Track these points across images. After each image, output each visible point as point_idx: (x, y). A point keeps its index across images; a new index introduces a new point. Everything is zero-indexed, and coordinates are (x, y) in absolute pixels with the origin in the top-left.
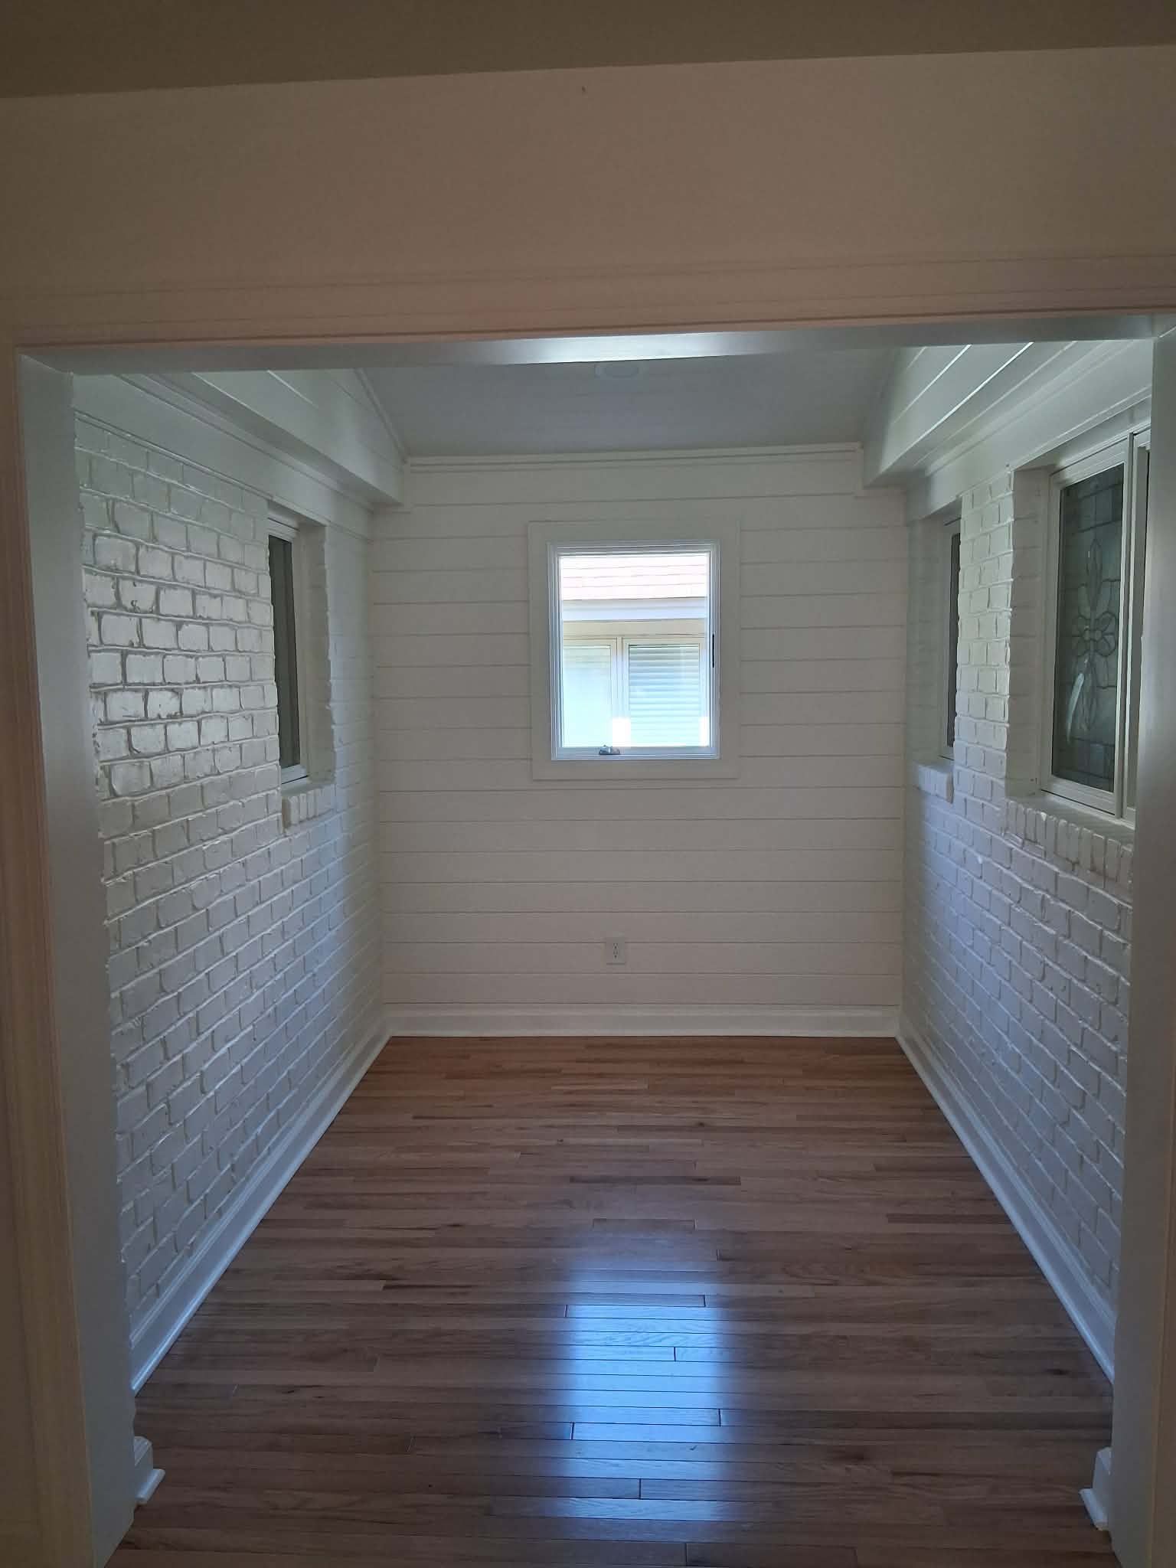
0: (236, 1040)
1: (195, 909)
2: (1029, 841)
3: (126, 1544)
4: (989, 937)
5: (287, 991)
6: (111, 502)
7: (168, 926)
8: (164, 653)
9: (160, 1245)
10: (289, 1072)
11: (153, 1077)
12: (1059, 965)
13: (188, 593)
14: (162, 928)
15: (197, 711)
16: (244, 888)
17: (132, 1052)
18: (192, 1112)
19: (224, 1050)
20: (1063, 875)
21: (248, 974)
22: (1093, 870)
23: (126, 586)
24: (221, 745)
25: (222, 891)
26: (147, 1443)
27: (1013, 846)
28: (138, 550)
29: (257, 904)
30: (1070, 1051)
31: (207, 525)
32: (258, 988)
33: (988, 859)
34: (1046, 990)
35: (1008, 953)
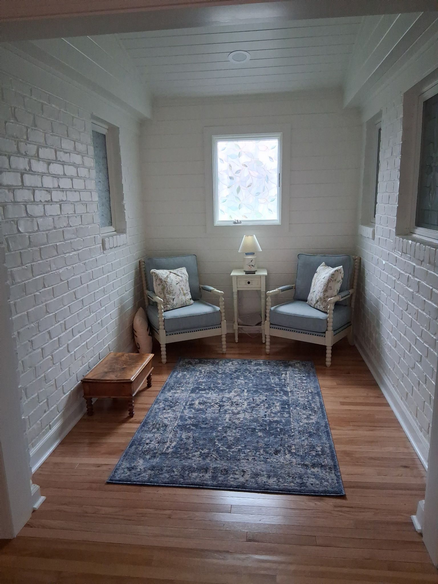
0: (84, 332)
1: (61, 280)
2: (404, 253)
3: (27, 525)
4: (386, 294)
5: (107, 314)
6: (13, 108)
7: (49, 287)
8: (42, 175)
9: (51, 410)
10: (109, 345)
11: (44, 346)
12: (414, 304)
13: (53, 151)
14: (46, 288)
15: (59, 200)
16: (84, 273)
17: (33, 336)
18: (64, 359)
19: (78, 336)
20: (417, 267)
21: (88, 307)
22: (429, 263)
23: (22, 145)
24: (71, 215)
25: (74, 274)
26: (38, 487)
27: (397, 256)
28: (27, 130)
29: (91, 280)
30: (416, 339)
31: (61, 122)
32: (93, 312)
33: (387, 262)
34: (408, 315)
35: (393, 300)
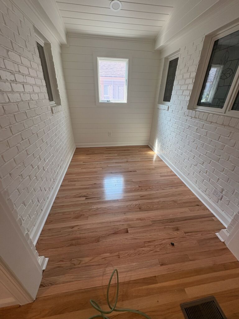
0: (50, 158)
1: (33, 134)
7: (26, 139)
15: (22, 81)
16: (45, 127)
17: (22, 171)
18: (43, 175)
19: (47, 161)
21: (50, 145)
24: (31, 93)
25: (40, 129)
29: (49, 130)
32: (52, 147)
